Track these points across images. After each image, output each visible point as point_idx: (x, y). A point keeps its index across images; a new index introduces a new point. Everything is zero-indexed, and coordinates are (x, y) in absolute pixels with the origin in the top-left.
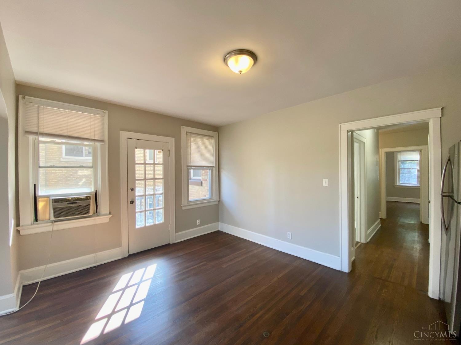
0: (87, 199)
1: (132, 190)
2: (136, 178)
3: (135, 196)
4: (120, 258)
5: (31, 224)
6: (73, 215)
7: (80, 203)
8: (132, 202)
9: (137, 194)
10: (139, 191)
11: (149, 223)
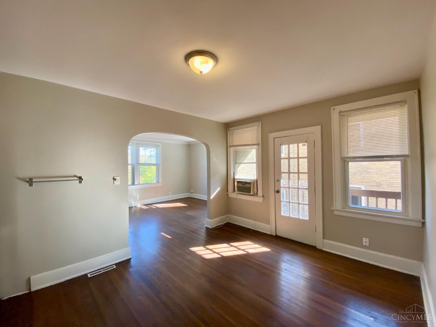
0: (250, 183)
1: (279, 181)
2: (282, 171)
3: (280, 187)
4: (269, 233)
5: (232, 193)
6: (245, 192)
7: (247, 186)
8: (278, 192)
9: (282, 185)
10: (283, 182)
11: (294, 215)
